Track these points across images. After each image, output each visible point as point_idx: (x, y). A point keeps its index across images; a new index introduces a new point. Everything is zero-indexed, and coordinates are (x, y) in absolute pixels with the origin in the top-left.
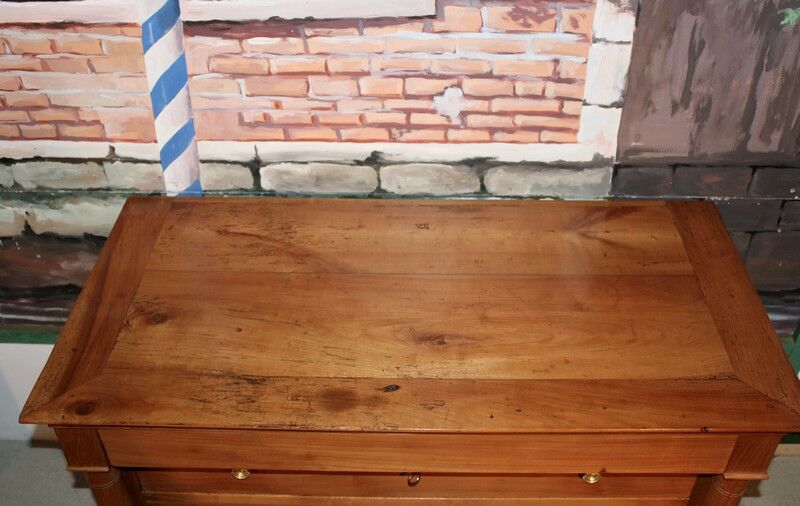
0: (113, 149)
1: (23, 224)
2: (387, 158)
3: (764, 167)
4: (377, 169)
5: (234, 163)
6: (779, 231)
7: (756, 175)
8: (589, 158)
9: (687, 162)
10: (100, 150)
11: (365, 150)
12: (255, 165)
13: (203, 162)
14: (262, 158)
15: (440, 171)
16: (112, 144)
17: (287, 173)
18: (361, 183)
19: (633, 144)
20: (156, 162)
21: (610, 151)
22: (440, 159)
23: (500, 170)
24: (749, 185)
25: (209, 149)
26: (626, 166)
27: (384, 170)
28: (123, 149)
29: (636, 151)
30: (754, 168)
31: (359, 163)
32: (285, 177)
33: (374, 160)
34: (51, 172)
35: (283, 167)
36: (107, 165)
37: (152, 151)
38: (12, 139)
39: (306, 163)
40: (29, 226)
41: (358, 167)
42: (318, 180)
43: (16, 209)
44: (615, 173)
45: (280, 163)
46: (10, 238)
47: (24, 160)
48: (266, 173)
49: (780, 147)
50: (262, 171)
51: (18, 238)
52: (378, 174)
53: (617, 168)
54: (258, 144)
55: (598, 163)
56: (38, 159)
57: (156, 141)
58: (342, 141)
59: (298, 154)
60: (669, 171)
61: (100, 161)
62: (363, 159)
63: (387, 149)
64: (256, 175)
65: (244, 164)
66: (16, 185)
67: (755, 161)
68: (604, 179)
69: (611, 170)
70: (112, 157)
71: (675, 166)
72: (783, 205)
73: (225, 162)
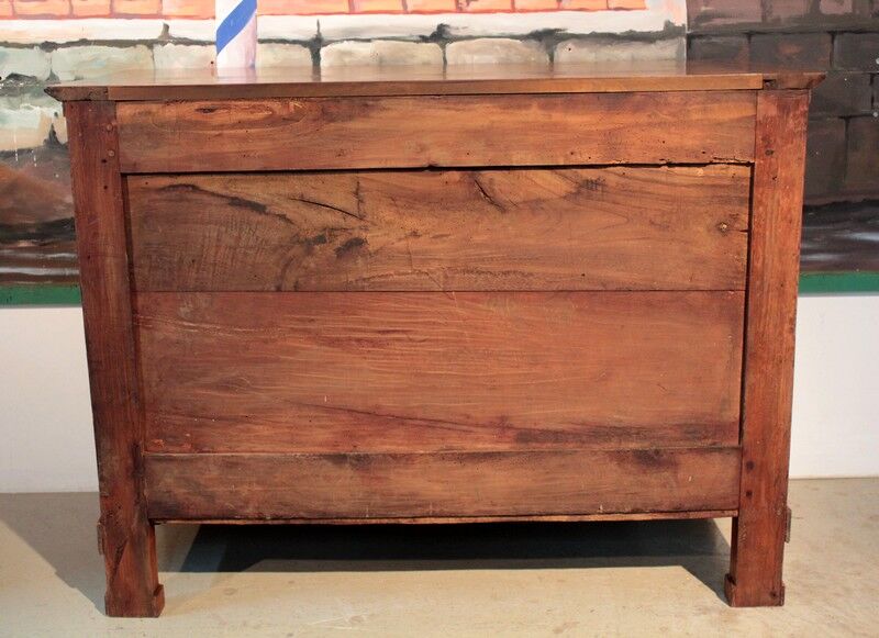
0: (167, 27)
1: (49, 129)
2: (453, 33)
3: (842, 32)
4: (443, 47)
5: (295, 42)
6: (876, 114)
7: (836, 42)
8: (660, 28)
9: (761, 29)
10: (151, 30)
11: (430, 23)
12: (315, 45)
13: (262, 41)
14: (325, 36)
15: (508, 47)
16: (167, 22)
17: (349, 53)
18: (426, 64)
19: (703, 9)
20: (211, 43)
21: (680, 19)
22: (508, 32)
23: (570, 44)
24: (831, 55)
25: (267, 25)
26: (700, 36)
27: (451, 47)
28: (179, 29)
29: (707, 17)
30: (833, 34)
31: (424, 39)
32: (347, 60)
33: (440, 36)
34: (95, 60)
35: (346, 46)
36: (158, 48)
37: (208, 30)
38: (61, 17)
39: (369, 40)
40: (54, 133)
41: (424, 44)
42: (381, 63)
43: (45, 109)
44: (689, 45)
45: (342, 41)
46: (29, 150)
47: (69, 44)
48: (327, 53)
49: (854, 7)
50: (323, 51)
51: (38, 151)
52: (444, 53)
53: (690, 38)
54: (321, 18)
55: (670, 32)
56: (84, 42)
57: (214, 18)
58: (408, 13)
59: (362, 31)
60: (744, 40)
61: (150, 44)
62: (428, 34)
63: (454, 21)
64: (316, 57)
65: (304, 44)
66: (53, 77)
67: (831, 26)
68: (679, 52)
69: (684, 41)
70: (166, 38)
71: (749, 35)
72: (872, 81)
73: (284, 41)
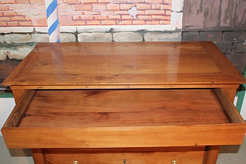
0: (34, 29)
1: (6, 55)
2: (115, 30)
3: (226, 31)
4: (112, 34)
5: (70, 33)
6: (232, 53)
7: (223, 34)
8: (174, 29)
9: (203, 30)
10: (30, 30)
11: (108, 28)
12: (76, 34)
13: (61, 33)
14: (79, 31)
15: (131, 34)
16: (34, 28)
17: (86, 36)
18: (107, 39)
19: (187, 24)
20: (47, 33)
21: (180, 27)
22: (131, 30)
23: (148, 34)
24: (222, 37)
25: (63, 28)
26: (186, 32)
27: (114, 34)
28: (38, 29)
29: (188, 27)
30: (223, 32)
31: (107, 32)
32: (85, 37)
33: (111, 31)
34: (16, 37)
35: (85, 34)
36: (32, 34)
37: (46, 30)
38: (5, 26)
39: (91, 32)
40: (8, 56)
41: (107, 33)
42: (95, 38)
43: (4, 50)
45: (84, 33)
46: (2, 61)
47: (8, 34)
48: (79, 36)
49: (230, 25)
50: (78, 35)
51: (4, 61)
52: (113, 36)
53: (182, 32)
54: (77, 26)
55: (177, 31)
56: (12, 33)
57: (47, 26)
58: (102, 25)
59: (89, 30)
61: (30, 33)
62: (108, 31)
63: (115, 27)
64: (77, 37)
65: (73, 33)
66: (5, 42)
67: (223, 30)
68: (179, 36)
69: (181, 33)
70: (34, 32)
71: (199, 32)
72: (232, 44)
73: (67, 33)
